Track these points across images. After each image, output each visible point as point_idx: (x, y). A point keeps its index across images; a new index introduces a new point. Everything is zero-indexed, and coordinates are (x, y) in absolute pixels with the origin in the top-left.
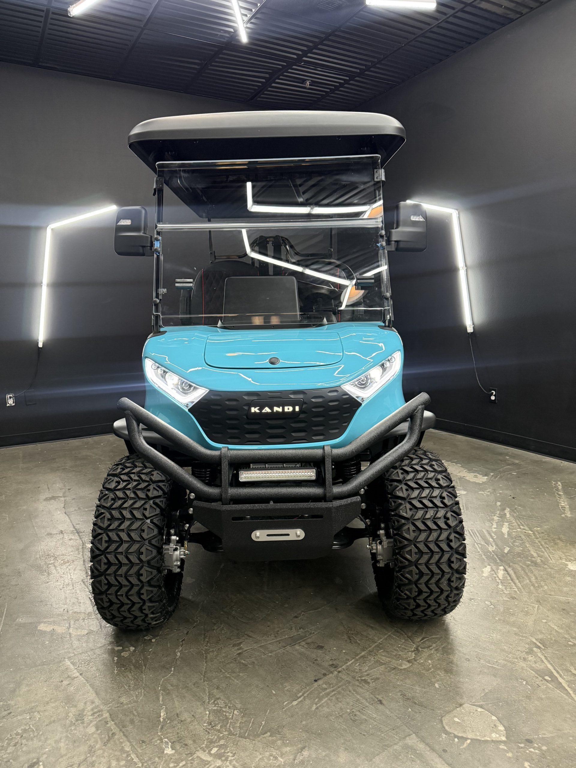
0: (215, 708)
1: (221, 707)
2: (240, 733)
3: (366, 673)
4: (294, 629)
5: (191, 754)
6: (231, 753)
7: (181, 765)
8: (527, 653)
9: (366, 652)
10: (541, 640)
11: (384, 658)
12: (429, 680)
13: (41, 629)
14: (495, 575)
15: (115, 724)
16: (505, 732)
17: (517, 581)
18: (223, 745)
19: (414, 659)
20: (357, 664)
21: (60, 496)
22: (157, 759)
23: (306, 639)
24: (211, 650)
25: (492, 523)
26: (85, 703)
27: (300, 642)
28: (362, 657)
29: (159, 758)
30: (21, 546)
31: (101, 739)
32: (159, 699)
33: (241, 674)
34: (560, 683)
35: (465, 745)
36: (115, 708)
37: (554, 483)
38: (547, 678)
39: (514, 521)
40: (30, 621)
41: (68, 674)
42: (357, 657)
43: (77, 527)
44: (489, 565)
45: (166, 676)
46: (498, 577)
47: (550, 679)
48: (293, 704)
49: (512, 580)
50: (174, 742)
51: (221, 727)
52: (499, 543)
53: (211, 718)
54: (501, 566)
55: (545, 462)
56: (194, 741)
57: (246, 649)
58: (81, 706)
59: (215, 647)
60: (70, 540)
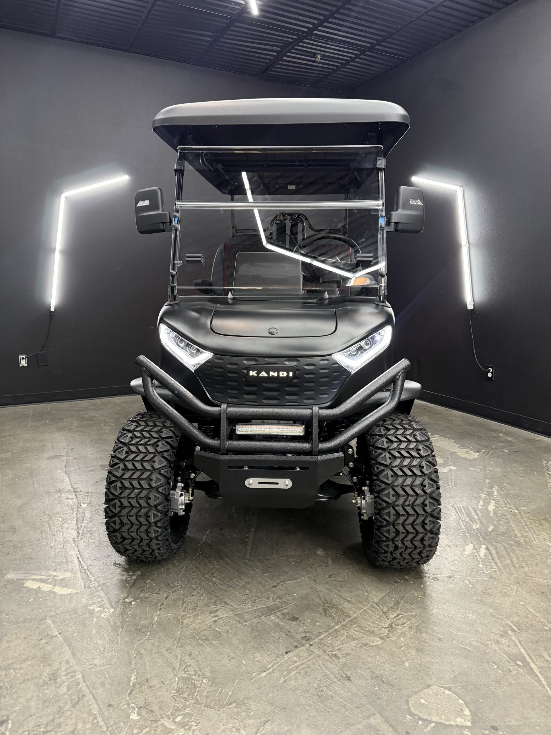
0: (185, 675)
1: (190, 675)
2: (206, 703)
3: (337, 648)
4: (271, 599)
5: (156, 721)
6: (195, 722)
7: (144, 731)
8: (501, 635)
9: (339, 626)
10: (516, 623)
11: (356, 633)
12: (400, 658)
13: (28, 586)
14: (476, 554)
15: (87, 685)
16: (471, 717)
17: (498, 561)
18: (189, 713)
19: (387, 635)
20: (330, 638)
21: (63, 455)
22: (122, 724)
23: (282, 610)
24: (188, 616)
25: (479, 501)
26: (60, 663)
27: (275, 613)
28: (335, 631)
29: (124, 722)
30: (19, 502)
31: (71, 700)
32: (131, 663)
33: (214, 642)
34: (532, 669)
35: (429, 728)
36: (88, 669)
37: (545, 462)
38: (519, 663)
39: (501, 500)
40: (18, 578)
41: (47, 632)
42: (330, 631)
43: (75, 486)
44: (472, 543)
45: (142, 640)
46: (480, 556)
47: (522, 664)
48: (261, 675)
49: (493, 559)
50: (141, 707)
51: (188, 695)
52: (484, 521)
53: (180, 685)
54: (483, 544)
55: (538, 441)
56: (160, 708)
57: (222, 616)
58: (56, 666)
59: (192, 613)
60: (66, 499)
